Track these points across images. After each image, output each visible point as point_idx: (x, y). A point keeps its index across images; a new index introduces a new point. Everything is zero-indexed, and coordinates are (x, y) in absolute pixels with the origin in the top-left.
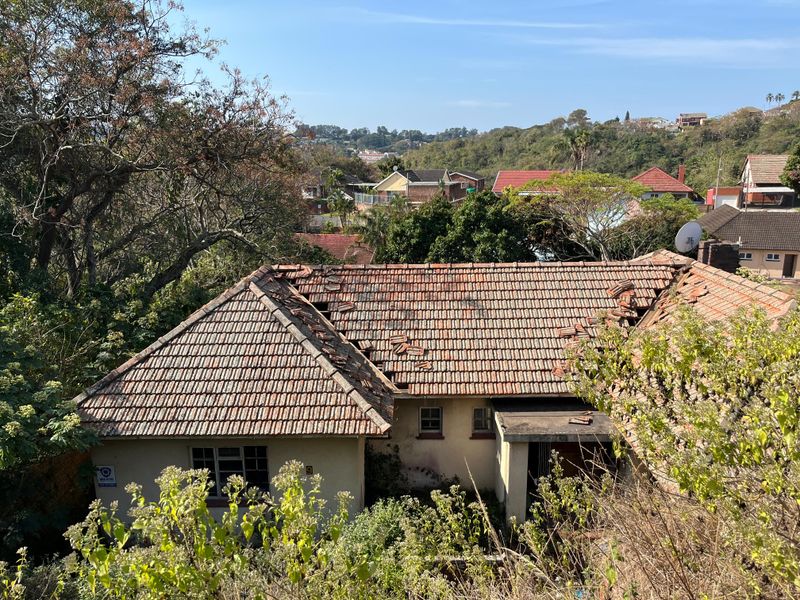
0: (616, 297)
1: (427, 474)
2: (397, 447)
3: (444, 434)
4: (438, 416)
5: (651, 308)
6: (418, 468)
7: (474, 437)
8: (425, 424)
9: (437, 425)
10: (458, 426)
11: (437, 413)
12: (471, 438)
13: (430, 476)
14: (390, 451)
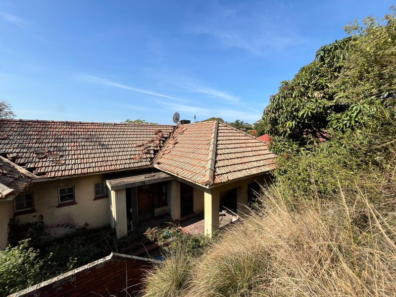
0: (157, 134)
1: (66, 227)
2: (41, 216)
3: (76, 202)
4: (72, 192)
5: (169, 137)
6: (59, 225)
7: (96, 199)
8: (63, 198)
9: (72, 196)
10: (85, 195)
11: (71, 190)
12: (94, 200)
13: (68, 227)
14: (36, 220)
